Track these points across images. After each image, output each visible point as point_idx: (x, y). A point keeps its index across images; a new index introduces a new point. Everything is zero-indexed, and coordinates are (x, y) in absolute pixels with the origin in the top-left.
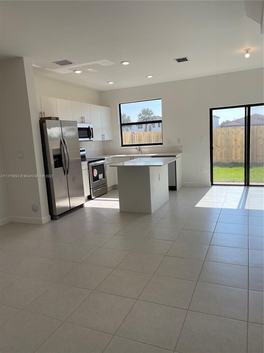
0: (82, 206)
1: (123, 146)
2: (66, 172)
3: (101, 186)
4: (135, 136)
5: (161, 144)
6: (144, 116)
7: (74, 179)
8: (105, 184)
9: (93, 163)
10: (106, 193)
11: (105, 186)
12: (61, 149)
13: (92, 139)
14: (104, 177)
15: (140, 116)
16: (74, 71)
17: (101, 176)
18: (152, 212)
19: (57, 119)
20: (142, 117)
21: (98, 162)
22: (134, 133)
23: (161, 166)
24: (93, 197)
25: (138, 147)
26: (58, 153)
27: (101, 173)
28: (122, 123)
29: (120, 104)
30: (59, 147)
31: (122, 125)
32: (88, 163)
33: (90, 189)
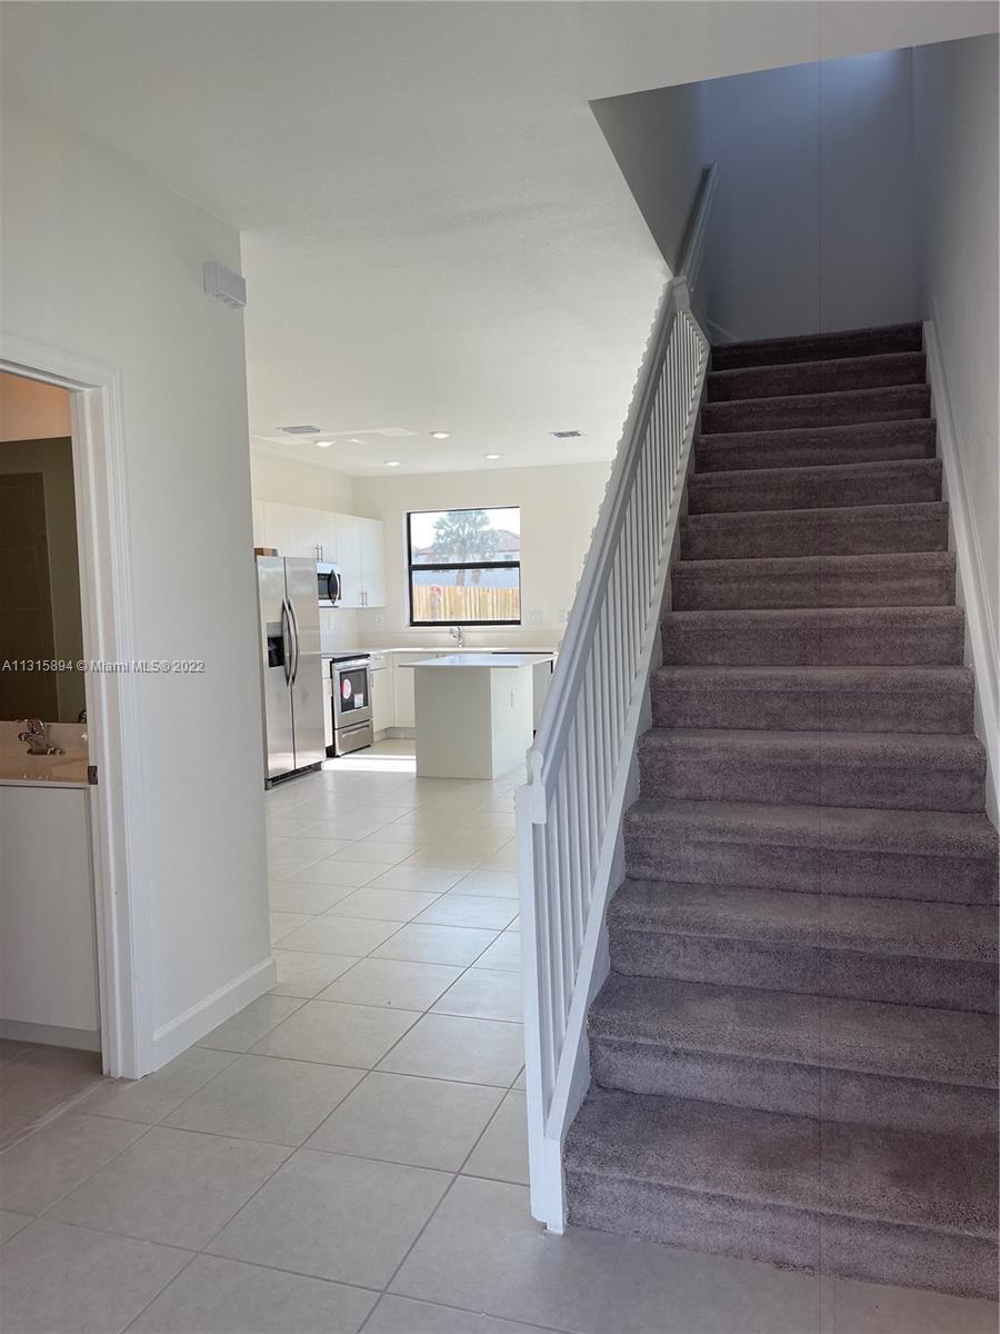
0: (316, 767)
1: (413, 624)
2: (290, 678)
3: (358, 726)
4: (442, 599)
5: (518, 623)
6: (454, 529)
7: (305, 697)
8: (366, 723)
9: (342, 664)
10: (369, 746)
11: (367, 726)
12: (282, 623)
13: (337, 603)
14: (366, 703)
15: (442, 528)
16: (316, 442)
17: (359, 699)
18: (494, 777)
19: (274, 552)
20: (447, 534)
21: (353, 663)
22: (438, 590)
23: (516, 667)
24: (338, 753)
25: (455, 628)
26: (276, 633)
27: (359, 692)
28: (413, 563)
29: (409, 514)
30: (279, 620)
31: (412, 568)
32: (331, 663)
33: (334, 729)
